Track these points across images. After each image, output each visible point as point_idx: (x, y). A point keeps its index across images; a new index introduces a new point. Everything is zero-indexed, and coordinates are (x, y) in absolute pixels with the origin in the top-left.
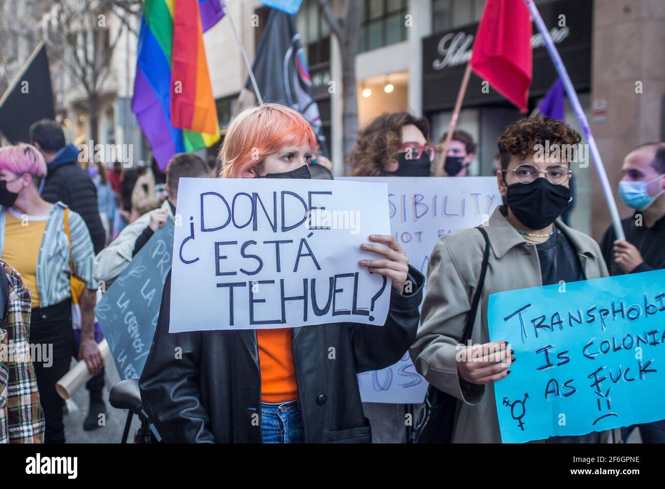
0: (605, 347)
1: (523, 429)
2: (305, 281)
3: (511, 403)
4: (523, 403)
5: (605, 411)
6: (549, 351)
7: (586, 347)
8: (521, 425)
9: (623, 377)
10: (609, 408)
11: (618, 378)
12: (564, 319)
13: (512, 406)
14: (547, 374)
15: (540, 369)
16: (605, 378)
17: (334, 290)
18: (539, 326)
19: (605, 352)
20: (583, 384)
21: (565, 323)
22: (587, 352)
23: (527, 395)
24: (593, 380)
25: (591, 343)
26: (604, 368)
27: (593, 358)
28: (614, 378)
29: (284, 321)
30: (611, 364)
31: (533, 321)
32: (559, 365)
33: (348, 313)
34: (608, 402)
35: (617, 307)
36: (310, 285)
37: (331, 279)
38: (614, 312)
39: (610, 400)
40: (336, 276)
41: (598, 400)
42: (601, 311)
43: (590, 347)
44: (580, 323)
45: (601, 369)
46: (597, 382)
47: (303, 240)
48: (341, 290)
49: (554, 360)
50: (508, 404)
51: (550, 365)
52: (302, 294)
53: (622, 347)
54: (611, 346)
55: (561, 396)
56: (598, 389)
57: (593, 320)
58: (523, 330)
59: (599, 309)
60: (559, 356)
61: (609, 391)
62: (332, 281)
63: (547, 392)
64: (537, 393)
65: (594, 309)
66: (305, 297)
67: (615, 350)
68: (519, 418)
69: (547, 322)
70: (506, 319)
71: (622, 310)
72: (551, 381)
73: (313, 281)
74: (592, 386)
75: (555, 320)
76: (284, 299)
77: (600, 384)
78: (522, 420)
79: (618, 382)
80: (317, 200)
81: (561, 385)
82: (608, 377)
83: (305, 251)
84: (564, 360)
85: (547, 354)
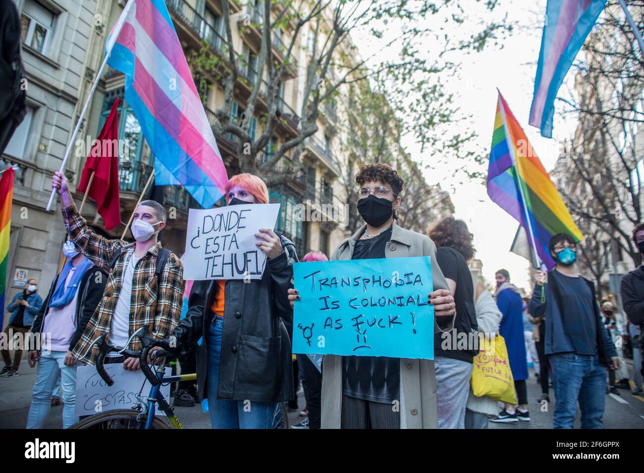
0: (365, 302)
1: (310, 345)
2: (232, 254)
3: (303, 328)
4: (311, 329)
5: (362, 343)
6: (328, 299)
7: (351, 301)
8: (309, 342)
9: (377, 323)
10: (365, 342)
11: (373, 324)
12: (339, 281)
13: (304, 330)
14: (326, 314)
15: (321, 309)
16: (363, 322)
17: (246, 261)
18: (323, 284)
19: (365, 306)
20: (348, 324)
21: (339, 284)
22: (352, 304)
23: (313, 325)
24: (354, 322)
25: (356, 299)
26: (363, 316)
27: (356, 308)
28: (370, 323)
29: (223, 276)
30: (368, 314)
31: (320, 281)
32: (333, 308)
33: (254, 274)
34: (365, 338)
35: (377, 278)
36: (234, 257)
37: (244, 254)
38: (374, 282)
39: (366, 337)
40: (247, 253)
41: (358, 336)
42: (364, 280)
43: (354, 301)
44: (349, 285)
45: (361, 316)
46: (357, 324)
47: (234, 234)
48: (250, 261)
49: (330, 305)
50: (301, 328)
51: (328, 308)
52: (231, 262)
53: (378, 304)
54: (369, 303)
55: (333, 328)
56: (358, 328)
57: (358, 284)
58: (313, 285)
59: (363, 278)
60: (333, 303)
61: (365, 331)
62: (245, 255)
63: (325, 325)
64: (319, 324)
65: (360, 277)
66: (232, 263)
67: (372, 305)
68: (308, 338)
69: (329, 282)
70: (305, 278)
71: (380, 281)
72: (328, 318)
73: (236, 254)
74: (354, 326)
75: (334, 282)
76: (223, 264)
77: (359, 326)
78: (310, 340)
79: (373, 326)
80: (244, 214)
81: (334, 322)
82: (365, 321)
83: (234, 240)
84: (336, 306)
85: (326, 301)
